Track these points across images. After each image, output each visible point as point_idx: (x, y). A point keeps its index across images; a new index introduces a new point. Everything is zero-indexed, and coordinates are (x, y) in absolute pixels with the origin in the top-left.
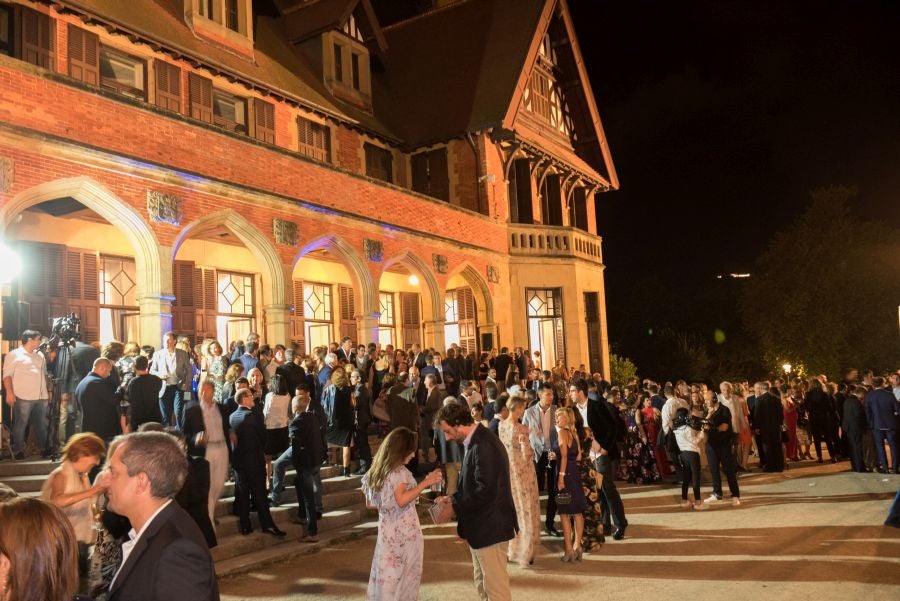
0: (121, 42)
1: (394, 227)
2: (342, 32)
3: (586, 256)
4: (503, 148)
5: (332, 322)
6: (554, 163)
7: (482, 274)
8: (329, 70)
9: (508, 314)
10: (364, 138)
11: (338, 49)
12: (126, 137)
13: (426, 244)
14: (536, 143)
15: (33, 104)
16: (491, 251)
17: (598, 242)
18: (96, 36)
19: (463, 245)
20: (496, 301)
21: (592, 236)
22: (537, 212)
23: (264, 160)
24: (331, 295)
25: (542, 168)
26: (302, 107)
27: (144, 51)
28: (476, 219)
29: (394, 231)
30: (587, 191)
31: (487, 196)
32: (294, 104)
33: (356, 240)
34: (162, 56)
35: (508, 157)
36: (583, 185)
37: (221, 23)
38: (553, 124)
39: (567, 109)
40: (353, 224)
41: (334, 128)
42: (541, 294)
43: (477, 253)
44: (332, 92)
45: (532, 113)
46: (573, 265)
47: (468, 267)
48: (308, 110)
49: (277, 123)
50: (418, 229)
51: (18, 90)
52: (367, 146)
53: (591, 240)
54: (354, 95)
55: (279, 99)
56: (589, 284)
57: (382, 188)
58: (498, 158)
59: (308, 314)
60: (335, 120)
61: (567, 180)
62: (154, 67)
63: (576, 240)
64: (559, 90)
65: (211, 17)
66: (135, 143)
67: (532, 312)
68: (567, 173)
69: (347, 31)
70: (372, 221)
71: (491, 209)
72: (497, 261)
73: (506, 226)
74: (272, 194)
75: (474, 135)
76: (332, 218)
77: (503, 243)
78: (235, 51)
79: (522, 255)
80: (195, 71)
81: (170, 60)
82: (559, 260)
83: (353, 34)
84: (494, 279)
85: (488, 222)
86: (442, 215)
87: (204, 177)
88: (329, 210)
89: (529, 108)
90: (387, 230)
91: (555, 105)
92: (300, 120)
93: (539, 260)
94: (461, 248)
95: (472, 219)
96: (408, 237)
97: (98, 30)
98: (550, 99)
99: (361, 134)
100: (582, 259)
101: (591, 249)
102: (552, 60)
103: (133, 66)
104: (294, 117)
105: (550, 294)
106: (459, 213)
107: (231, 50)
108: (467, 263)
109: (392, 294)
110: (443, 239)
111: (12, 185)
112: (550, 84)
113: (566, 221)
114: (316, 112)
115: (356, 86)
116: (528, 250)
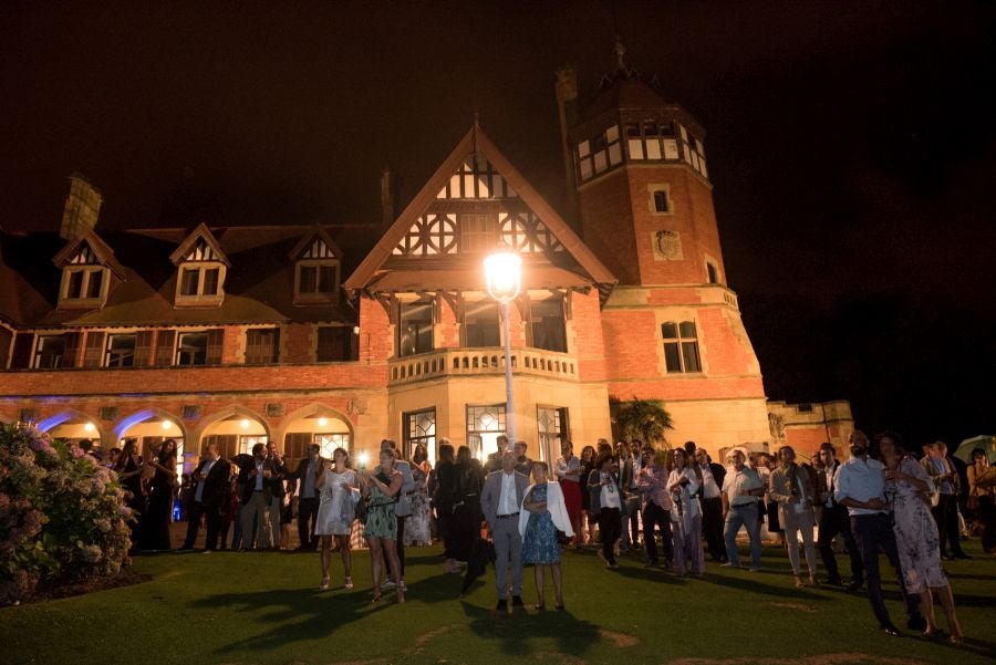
0: (118, 330)
1: (212, 393)
2: (310, 259)
10: (318, 325)
12: (13, 387)
13: (255, 398)
14: (414, 285)
16: (355, 388)
18: (103, 333)
19: (307, 392)
20: (360, 429)
26: (252, 322)
27: (133, 329)
29: (216, 396)
32: (243, 323)
33: (174, 408)
35: (392, 307)
37: (199, 294)
40: (171, 398)
41: (284, 327)
43: (332, 394)
45: (457, 255)
46: (446, 383)
47: (318, 407)
48: (258, 323)
50: (247, 389)
54: (317, 297)
55: (230, 324)
58: (382, 310)
60: (282, 322)
63: (456, 359)
69: (316, 256)
70: (192, 393)
71: (362, 354)
73: (386, 363)
76: (152, 399)
77: (380, 379)
79: (400, 384)
80: (165, 329)
82: (432, 382)
83: (323, 255)
84: (355, 411)
85: (358, 365)
89: (453, 250)
92: (250, 331)
95: (328, 368)
96: (235, 397)
98: (500, 230)
99: (314, 323)
100: (462, 375)
104: (243, 331)
107: (201, 307)
108: (316, 404)
110: (281, 391)
112: (502, 217)
114: (267, 322)
116: (404, 380)
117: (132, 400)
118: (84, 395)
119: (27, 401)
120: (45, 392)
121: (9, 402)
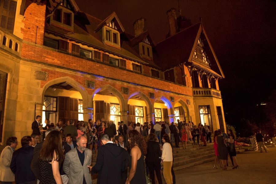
0: (85, 47)
1: (157, 89)
2: (144, 42)
3: (216, 96)
4: (189, 68)
5: (143, 117)
6: (205, 71)
7: (185, 102)
8: (141, 51)
9: (194, 113)
10: (151, 68)
11: (143, 47)
12: (80, 66)
13: (167, 94)
14: (198, 66)
15: (54, 58)
16: (187, 95)
17: (220, 92)
18: (79, 46)
19: (178, 94)
20: (190, 110)
21: (218, 90)
22: (201, 85)
23: (119, 71)
24: (143, 110)
25: (201, 73)
26: (133, 61)
27: (91, 49)
28: (182, 87)
29: (158, 90)
30: (215, 79)
31: (185, 81)
32: (131, 60)
33: (146, 93)
34: (96, 50)
35: (191, 71)
36: (214, 77)
37: (112, 42)
38: (204, 61)
39: (208, 58)
40: (145, 88)
41: (142, 66)
42: (204, 107)
43: (183, 96)
44: (142, 57)
45: (197, 59)
46: (213, 99)
47: (181, 100)
48: (135, 62)
49: (127, 65)
50: (165, 89)
51: (50, 55)
52: (152, 70)
53: (217, 92)
54: (148, 58)
55: (127, 59)
56: (218, 104)
57: (154, 79)
58: (188, 71)
59: (137, 115)
60: (142, 64)
61: (209, 76)
62: (94, 52)
63: (213, 92)
64: (205, 53)
65: (109, 40)
66: (82, 68)
67: (201, 113)
68: (209, 74)
69: (145, 42)
70: (151, 88)
71: (187, 84)
72: (190, 98)
73: (192, 89)
74: (121, 80)
75: (180, 65)
76: (139, 87)
77: (191, 93)
78: (116, 48)
79: (197, 96)
80: (105, 53)
81: (98, 51)
82: (208, 98)
83: (147, 43)
84: (189, 103)
85: (186, 88)
86: (172, 86)
87: (101, 76)
88: (138, 85)
89: (196, 57)
90: (156, 90)
91: (204, 56)
92: (133, 64)
93: (202, 98)
94: (178, 95)
95: (181, 87)
96: (162, 92)
97: (80, 45)
98: (202, 55)
99: (150, 67)
100: (215, 97)
101: (218, 94)
102: (202, 45)
103: (89, 53)
104: (131, 63)
105: (206, 107)
106: (177, 85)
107: (114, 48)
108: (180, 99)
109: (161, 109)
110: (173, 92)
111: (47, 79)
112: (202, 51)
113: (210, 87)
114: (137, 62)
115: (149, 55)
116: (198, 95)
117: (132, 86)
118: (115, 79)
119: (89, 76)
120: (97, 73)
121: (79, 74)
